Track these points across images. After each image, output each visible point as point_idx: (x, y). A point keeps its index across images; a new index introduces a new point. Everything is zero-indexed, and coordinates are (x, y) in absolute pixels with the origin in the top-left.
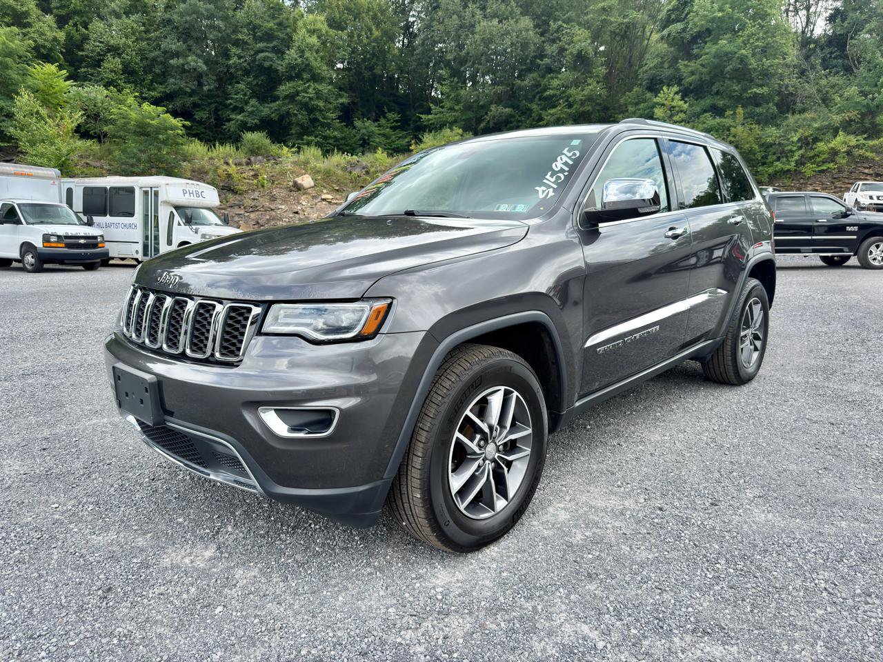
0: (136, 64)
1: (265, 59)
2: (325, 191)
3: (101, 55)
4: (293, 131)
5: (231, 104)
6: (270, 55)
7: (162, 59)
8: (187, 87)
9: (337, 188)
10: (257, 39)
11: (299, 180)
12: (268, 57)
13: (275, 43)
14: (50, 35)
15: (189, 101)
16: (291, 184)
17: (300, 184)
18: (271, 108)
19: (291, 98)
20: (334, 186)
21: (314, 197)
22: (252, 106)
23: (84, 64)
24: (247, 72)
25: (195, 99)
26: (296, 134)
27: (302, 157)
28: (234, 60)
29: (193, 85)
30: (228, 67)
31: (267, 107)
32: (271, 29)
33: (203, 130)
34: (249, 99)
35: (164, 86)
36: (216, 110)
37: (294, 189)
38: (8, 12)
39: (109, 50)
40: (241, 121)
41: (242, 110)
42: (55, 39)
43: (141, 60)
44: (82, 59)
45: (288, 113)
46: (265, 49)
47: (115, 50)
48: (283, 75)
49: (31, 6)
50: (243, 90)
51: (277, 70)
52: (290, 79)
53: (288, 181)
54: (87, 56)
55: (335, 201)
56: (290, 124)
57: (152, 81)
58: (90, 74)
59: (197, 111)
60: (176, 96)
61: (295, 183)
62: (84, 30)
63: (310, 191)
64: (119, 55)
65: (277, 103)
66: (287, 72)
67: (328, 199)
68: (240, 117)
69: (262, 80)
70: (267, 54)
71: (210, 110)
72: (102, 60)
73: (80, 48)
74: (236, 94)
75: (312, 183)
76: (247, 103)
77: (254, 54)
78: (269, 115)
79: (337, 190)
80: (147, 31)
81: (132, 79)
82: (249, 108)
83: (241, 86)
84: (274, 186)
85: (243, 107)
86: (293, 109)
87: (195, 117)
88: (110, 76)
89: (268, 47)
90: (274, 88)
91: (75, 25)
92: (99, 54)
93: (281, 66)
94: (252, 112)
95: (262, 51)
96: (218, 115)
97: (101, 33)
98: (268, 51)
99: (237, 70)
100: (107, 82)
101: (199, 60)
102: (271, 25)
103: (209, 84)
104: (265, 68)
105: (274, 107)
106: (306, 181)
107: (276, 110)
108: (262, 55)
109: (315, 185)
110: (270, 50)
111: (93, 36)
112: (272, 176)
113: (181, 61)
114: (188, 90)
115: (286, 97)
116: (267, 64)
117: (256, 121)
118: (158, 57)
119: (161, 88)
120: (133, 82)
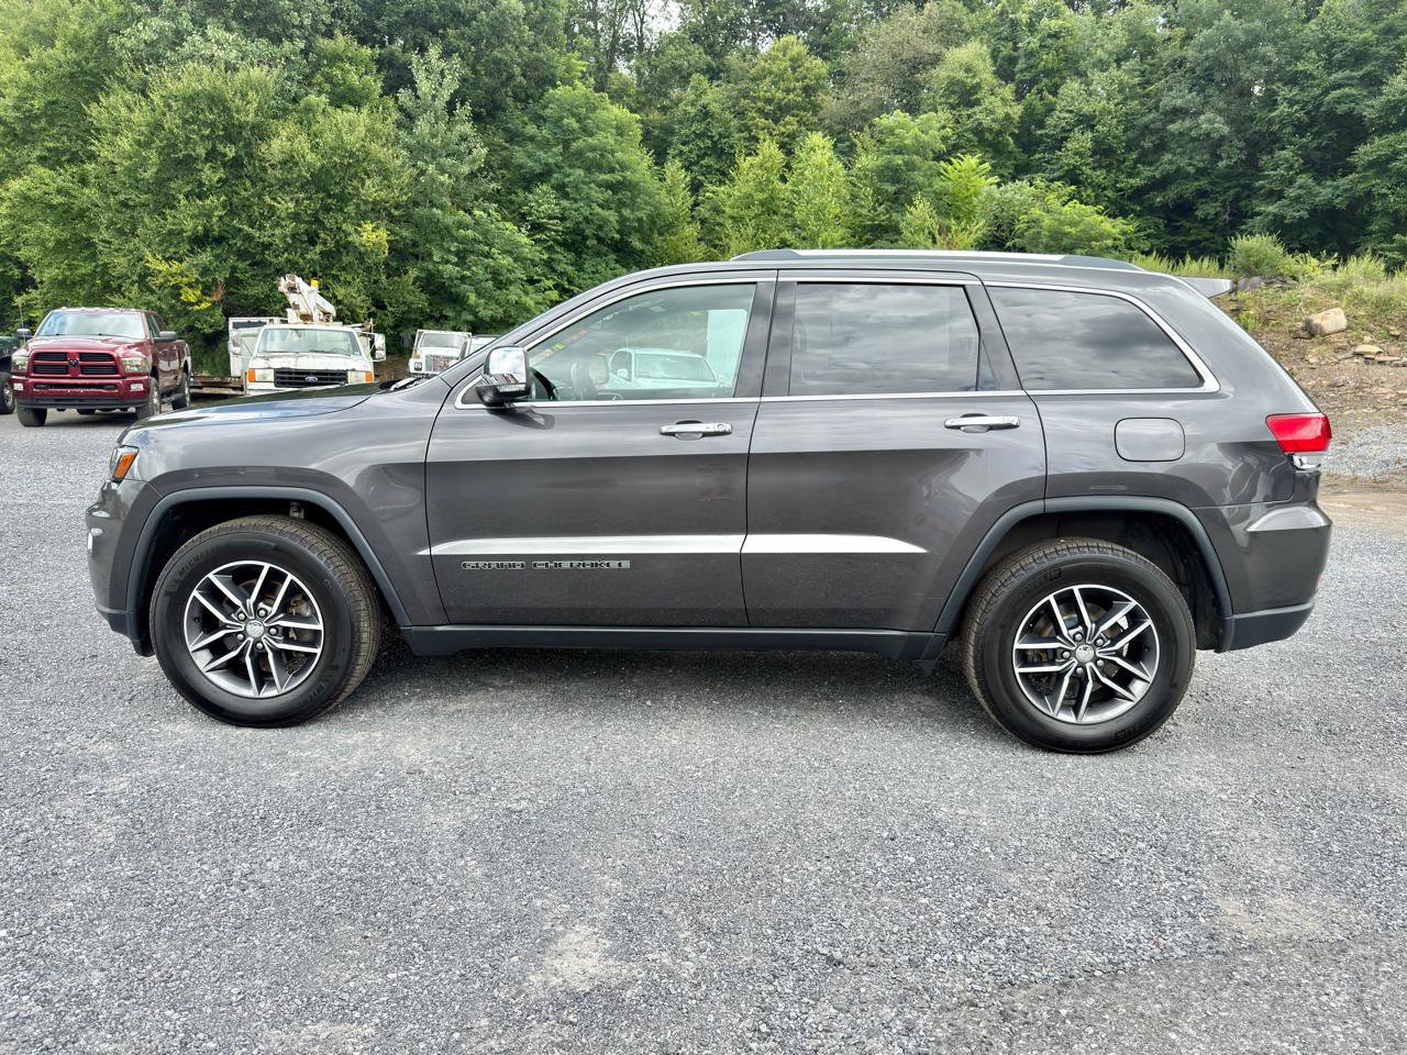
0: (1115, 137)
1: (1338, 101)
2: (1367, 339)
3: (1068, 131)
4: (1374, 227)
5: (1262, 187)
6: (1353, 91)
7: (1159, 125)
8: (1191, 165)
9: (1397, 333)
10: (1330, 66)
11: (1316, 319)
12: (1348, 96)
13: (1368, 68)
14: (1000, 112)
15: (1190, 188)
16: (1300, 324)
17: (1317, 326)
18: (1337, 188)
19: (1380, 165)
20: (1392, 328)
21: (1339, 350)
22: (1300, 187)
23: (1042, 147)
24: (1300, 129)
25: (1203, 183)
26: (1380, 231)
27: (1340, 276)
28: (1283, 108)
29: (1201, 159)
30: (1270, 122)
31: (1330, 186)
32: (1365, 43)
33: (1207, 234)
34: (1297, 174)
35: (1152, 168)
36: (1237, 198)
37: (1302, 334)
38: (956, 89)
39: (1079, 122)
40: (1275, 215)
41: (1280, 195)
42: (1008, 117)
43: (1125, 131)
44: (1039, 141)
45: (1369, 194)
46: (1346, 81)
47: (1087, 122)
48: (1372, 125)
49: (984, 76)
50: (1287, 160)
51: (1362, 117)
52: (1385, 129)
53: (1296, 320)
54: (1047, 136)
55: (1381, 358)
56: (1372, 213)
57: (1136, 161)
58: (1046, 162)
59: (1202, 203)
60: (1171, 183)
61: (1308, 323)
62: (1051, 97)
63: (1334, 338)
64: (1092, 127)
65: (1350, 177)
66: (1381, 118)
67: (1369, 353)
68: (1272, 209)
69: (1330, 139)
70: (1347, 90)
71: (1225, 200)
72: (1065, 139)
73: (1041, 125)
74: (1275, 170)
75: (1343, 323)
76: (1291, 182)
77: (1321, 95)
78: (1330, 201)
79: (1397, 337)
80: (1143, 85)
81: (1106, 162)
82: (1292, 192)
83: (1286, 154)
84: (1267, 329)
85: (1282, 191)
86: (1380, 185)
87: (1197, 213)
88: (1072, 161)
89: (1352, 78)
90: (1350, 151)
91: (1040, 91)
92: (1064, 130)
93: (1370, 108)
94: (1297, 199)
95: (1339, 86)
96: (1238, 208)
97: (1073, 98)
98: (1351, 85)
99: (1284, 126)
100: (1067, 171)
101: (1219, 118)
102: (1368, 34)
103: (1229, 157)
104: (1340, 115)
105: (1344, 184)
106: (1333, 319)
107: (1346, 190)
108: (1335, 94)
109: (1349, 327)
110: (1356, 81)
111: (1060, 104)
112: (1269, 312)
113: (1187, 123)
114: (1191, 170)
115: (1371, 165)
116: (1342, 109)
117: (1302, 213)
118: (1153, 121)
119: (1147, 172)
120: (1105, 167)
